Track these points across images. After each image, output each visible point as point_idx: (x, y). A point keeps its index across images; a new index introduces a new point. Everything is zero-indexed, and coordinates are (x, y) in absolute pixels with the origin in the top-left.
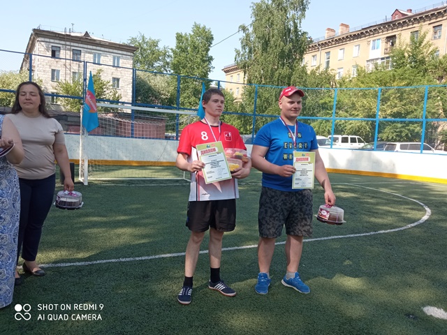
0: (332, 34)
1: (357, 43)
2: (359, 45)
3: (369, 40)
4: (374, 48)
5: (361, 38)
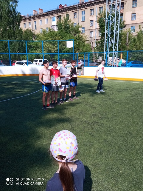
0: (36, 13)
1: (46, 18)
3: (51, 17)
4: (53, 21)
5: (48, 16)
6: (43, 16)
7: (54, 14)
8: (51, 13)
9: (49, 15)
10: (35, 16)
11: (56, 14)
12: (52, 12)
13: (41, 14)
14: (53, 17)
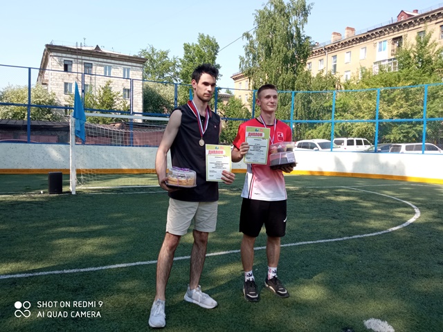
0: (338, 38)
1: (364, 46)
2: (365, 48)
3: (375, 42)
4: (380, 50)
5: (367, 40)
6: (356, 43)
7: (384, 35)
8: (376, 33)
9: (371, 39)
10: (337, 44)
11: (389, 33)
12: (378, 31)
13: (351, 39)
14: (380, 43)
